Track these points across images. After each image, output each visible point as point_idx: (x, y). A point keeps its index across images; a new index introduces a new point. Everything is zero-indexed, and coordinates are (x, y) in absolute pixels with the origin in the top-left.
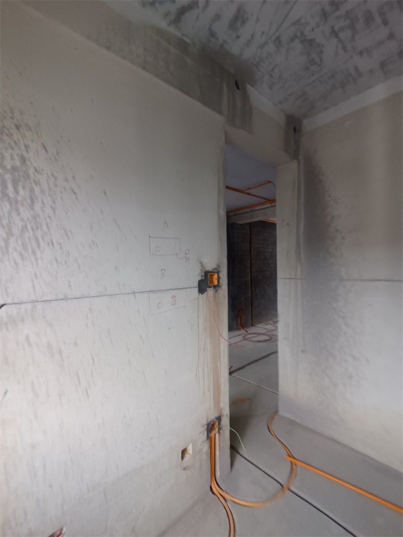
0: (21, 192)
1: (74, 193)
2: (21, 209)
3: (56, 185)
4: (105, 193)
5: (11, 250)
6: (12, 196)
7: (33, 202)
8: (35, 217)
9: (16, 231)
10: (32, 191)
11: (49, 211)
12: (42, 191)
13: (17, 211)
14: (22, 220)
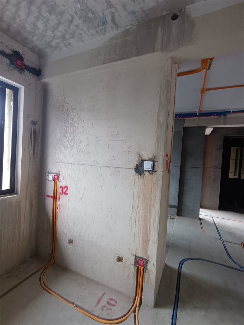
0: (71, 130)
1: (83, 127)
2: (71, 135)
3: (79, 125)
4: (93, 124)
5: (68, 147)
6: (69, 131)
7: (73, 132)
8: (74, 137)
9: (69, 142)
10: (74, 129)
11: (77, 134)
12: (76, 128)
13: (70, 135)
14: (71, 138)
